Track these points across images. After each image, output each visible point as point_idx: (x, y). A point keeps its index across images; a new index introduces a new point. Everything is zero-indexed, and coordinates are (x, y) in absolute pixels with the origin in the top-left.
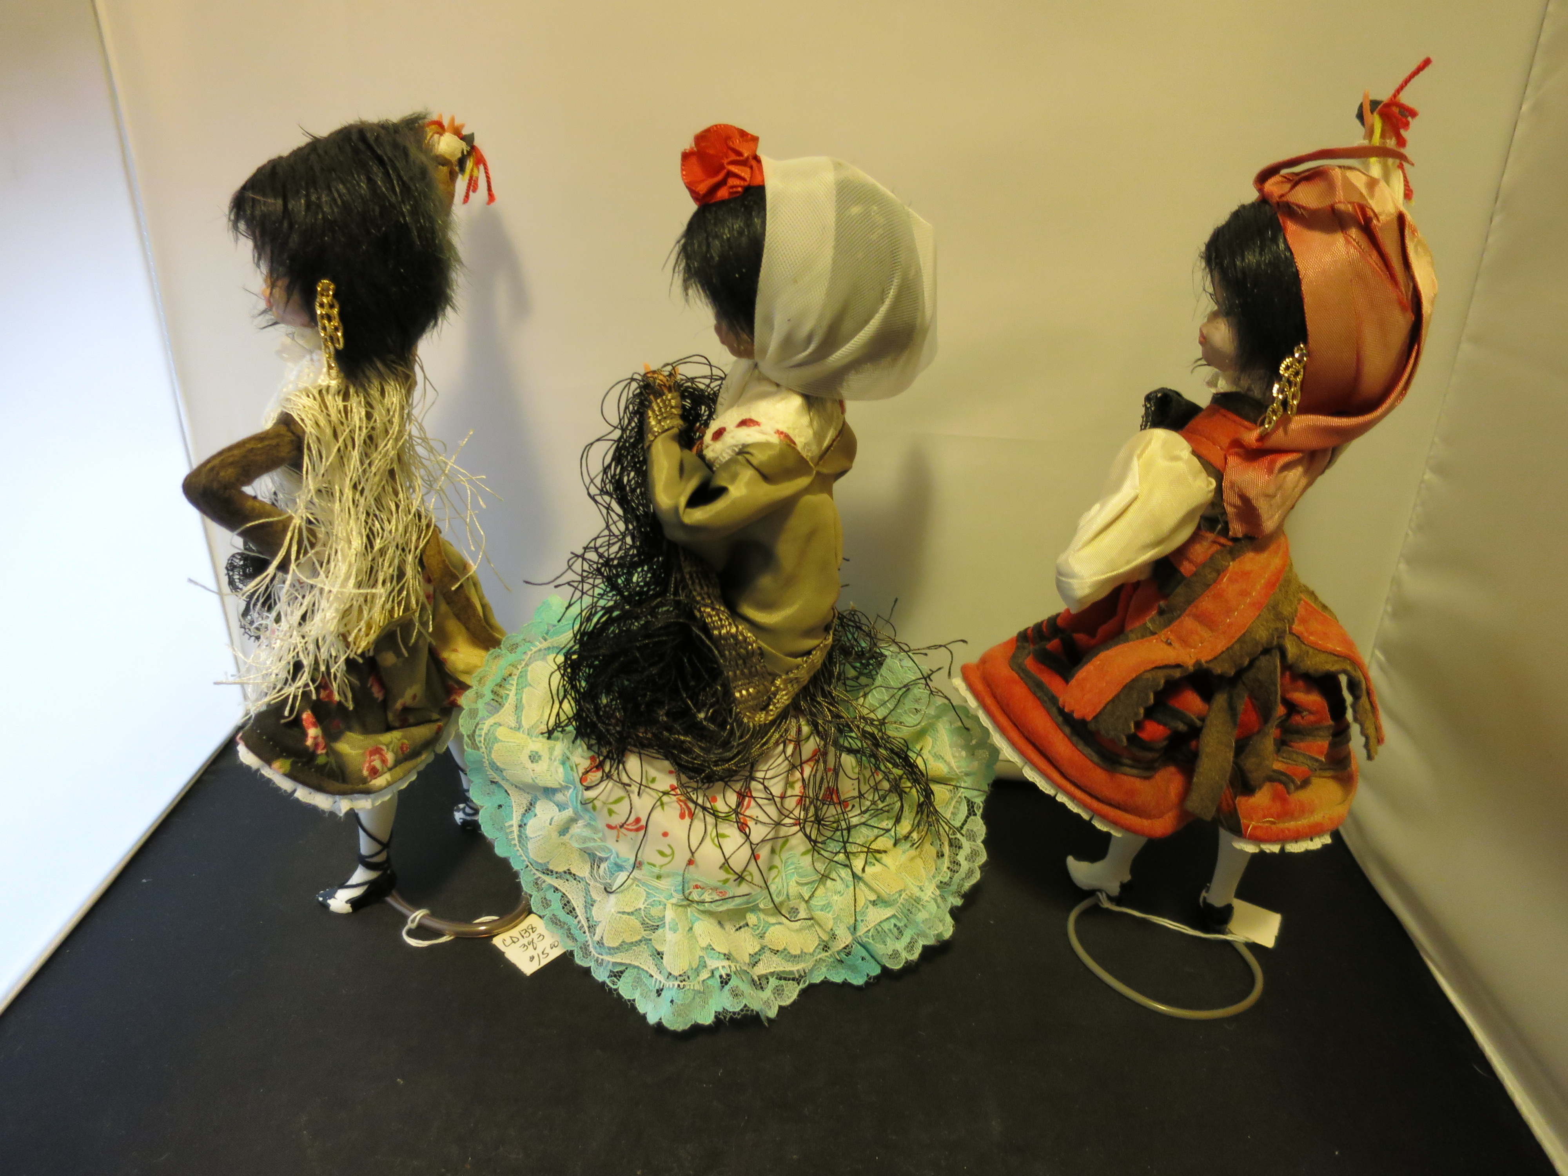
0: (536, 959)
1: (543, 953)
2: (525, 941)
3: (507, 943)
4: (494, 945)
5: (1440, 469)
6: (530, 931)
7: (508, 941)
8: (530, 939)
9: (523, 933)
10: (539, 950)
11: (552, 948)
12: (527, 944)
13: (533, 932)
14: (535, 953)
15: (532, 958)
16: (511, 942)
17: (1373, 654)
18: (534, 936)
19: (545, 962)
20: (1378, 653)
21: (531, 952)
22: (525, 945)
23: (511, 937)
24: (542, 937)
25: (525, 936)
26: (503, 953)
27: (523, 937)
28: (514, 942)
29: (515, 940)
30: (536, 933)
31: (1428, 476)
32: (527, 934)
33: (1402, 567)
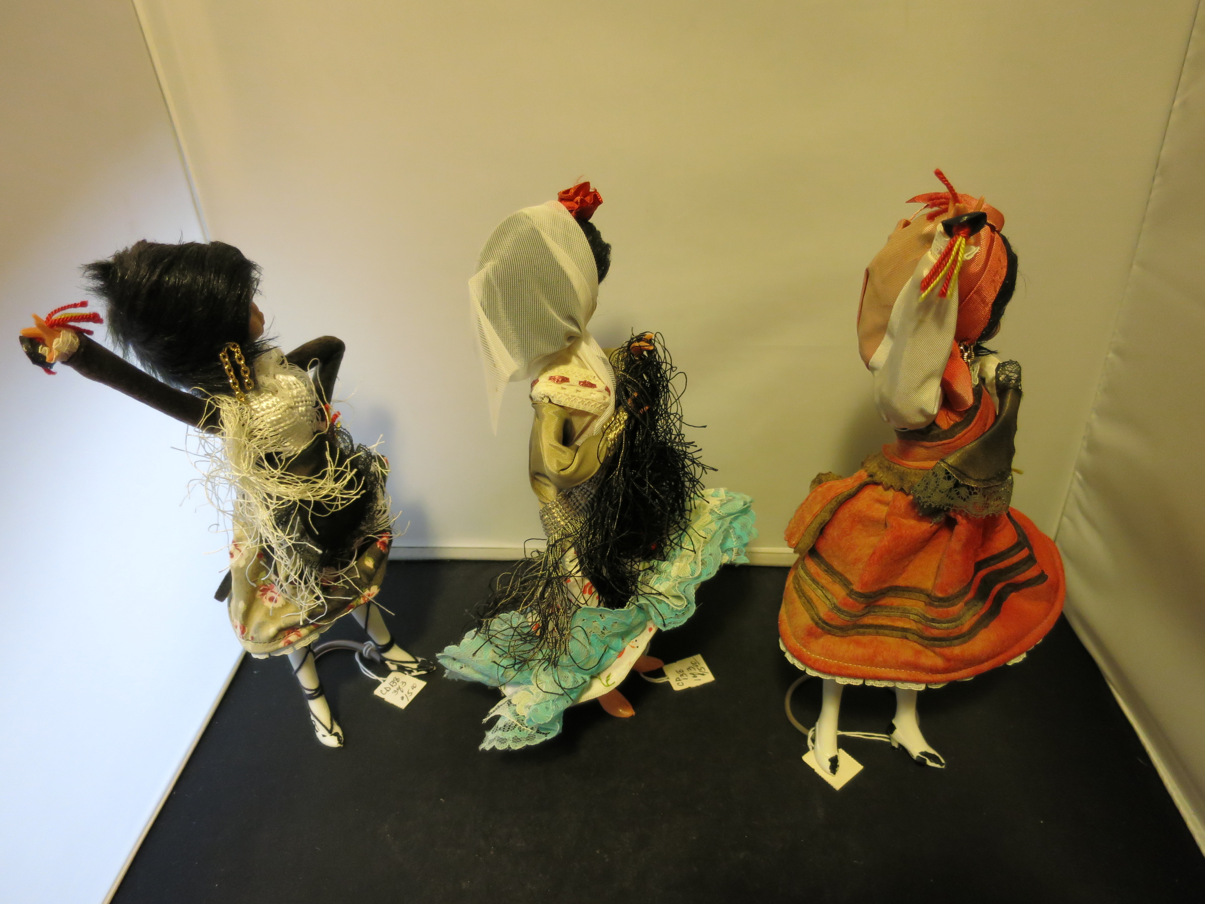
0: (405, 697)
1: (408, 693)
2: (395, 688)
3: (384, 692)
4: (376, 696)
5: (1119, 352)
6: (396, 681)
7: (384, 691)
8: (397, 686)
9: (392, 684)
10: (405, 692)
11: (413, 689)
12: (396, 690)
13: (398, 681)
14: (403, 694)
15: (402, 698)
16: (386, 691)
17: (1074, 474)
18: (399, 684)
19: (411, 698)
20: (1078, 474)
21: (400, 694)
22: (395, 691)
23: (385, 688)
24: (404, 684)
25: (393, 685)
26: (384, 699)
27: (392, 686)
28: (388, 691)
29: (388, 689)
30: (400, 682)
31: (1111, 355)
32: (395, 684)
33: (1094, 416)
